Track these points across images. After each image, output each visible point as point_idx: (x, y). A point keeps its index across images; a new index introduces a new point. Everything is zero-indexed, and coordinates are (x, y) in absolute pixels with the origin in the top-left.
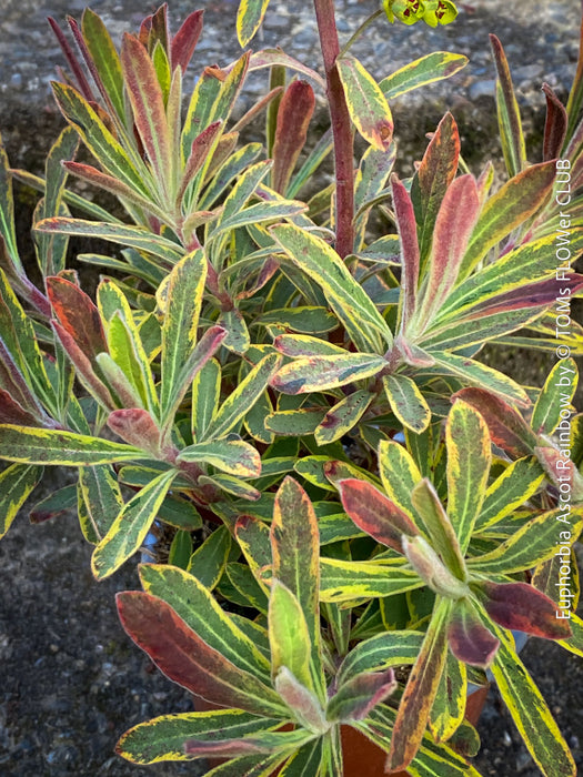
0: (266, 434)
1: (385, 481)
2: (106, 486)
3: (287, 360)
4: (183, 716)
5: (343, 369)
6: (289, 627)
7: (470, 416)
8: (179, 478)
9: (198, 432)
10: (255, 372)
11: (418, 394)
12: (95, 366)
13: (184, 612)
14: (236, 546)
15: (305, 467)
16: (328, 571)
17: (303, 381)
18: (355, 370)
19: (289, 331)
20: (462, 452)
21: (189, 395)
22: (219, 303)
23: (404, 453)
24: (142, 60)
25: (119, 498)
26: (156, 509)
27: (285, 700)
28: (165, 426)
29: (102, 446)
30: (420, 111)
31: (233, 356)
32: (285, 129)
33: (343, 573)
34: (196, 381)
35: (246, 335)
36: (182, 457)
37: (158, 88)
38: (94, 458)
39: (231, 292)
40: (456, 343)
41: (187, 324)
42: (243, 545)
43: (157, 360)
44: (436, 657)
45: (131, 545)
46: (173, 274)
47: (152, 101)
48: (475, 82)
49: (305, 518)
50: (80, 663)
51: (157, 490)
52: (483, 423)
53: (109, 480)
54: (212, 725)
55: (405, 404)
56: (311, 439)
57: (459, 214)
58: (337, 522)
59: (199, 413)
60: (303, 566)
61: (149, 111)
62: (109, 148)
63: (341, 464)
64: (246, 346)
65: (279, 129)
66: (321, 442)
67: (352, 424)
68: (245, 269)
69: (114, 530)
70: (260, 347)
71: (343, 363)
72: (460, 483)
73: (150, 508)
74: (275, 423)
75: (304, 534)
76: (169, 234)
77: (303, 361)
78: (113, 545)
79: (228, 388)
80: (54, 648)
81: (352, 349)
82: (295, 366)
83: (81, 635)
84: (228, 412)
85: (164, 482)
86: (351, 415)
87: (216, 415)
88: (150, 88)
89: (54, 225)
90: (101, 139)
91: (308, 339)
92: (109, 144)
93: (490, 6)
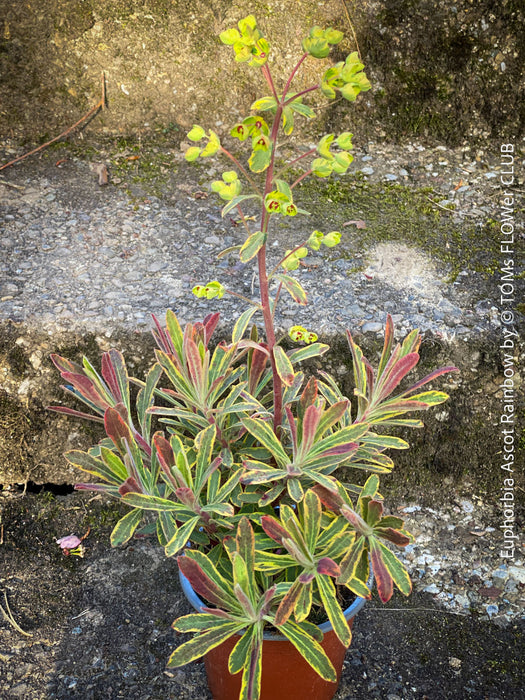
0: (239, 503)
1: (283, 521)
2: (170, 521)
3: (248, 471)
5: (269, 476)
6: (240, 570)
7: (314, 495)
8: (200, 520)
9: (210, 501)
10: (234, 476)
11: (300, 487)
12: (172, 472)
14: (224, 549)
15: (255, 517)
16: (258, 555)
17: (252, 480)
18: (274, 476)
19: (250, 458)
21: (206, 485)
22: (221, 444)
23: (290, 509)
24: (194, 348)
25: (176, 526)
27: (237, 597)
28: (196, 496)
29: (170, 504)
30: (335, 338)
31: (226, 468)
32: (256, 363)
34: (210, 478)
35: (232, 459)
36: (202, 510)
37: (199, 358)
38: (168, 508)
39: (227, 439)
40: (317, 466)
41: (207, 455)
42: (226, 548)
43: (194, 467)
44: (298, 589)
45: (181, 544)
46: (203, 432)
47: (197, 363)
48: (366, 323)
49: (250, 532)
51: (192, 523)
52: (318, 498)
53: (172, 519)
54: (211, 619)
55: (294, 491)
56: (257, 504)
58: (267, 542)
59: (211, 492)
60: (249, 552)
61: (195, 367)
62: (177, 377)
64: (232, 464)
65: (253, 362)
66: (260, 506)
67: (274, 499)
68: (233, 429)
69: (174, 538)
70: (238, 465)
71: (268, 473)
72: (310, 522)
73: (189, 531)
74: (243, 497)
75: (249, 539)
76: (201, 414)
77: (253, 471)
78: (174, 544)
79: (223, 481)
80: (127, 621)
81: (276, 467)
82: (249, 473)
83: (142, 615)
84: (223, 492)
85: (195, 520)
86: (274, 495)
87: (218, 493)
88: (196, 358)
89: (153, 410)
90: (174, 373)
91: (256, 462)
92: (177, 375)
93: (381, 276)
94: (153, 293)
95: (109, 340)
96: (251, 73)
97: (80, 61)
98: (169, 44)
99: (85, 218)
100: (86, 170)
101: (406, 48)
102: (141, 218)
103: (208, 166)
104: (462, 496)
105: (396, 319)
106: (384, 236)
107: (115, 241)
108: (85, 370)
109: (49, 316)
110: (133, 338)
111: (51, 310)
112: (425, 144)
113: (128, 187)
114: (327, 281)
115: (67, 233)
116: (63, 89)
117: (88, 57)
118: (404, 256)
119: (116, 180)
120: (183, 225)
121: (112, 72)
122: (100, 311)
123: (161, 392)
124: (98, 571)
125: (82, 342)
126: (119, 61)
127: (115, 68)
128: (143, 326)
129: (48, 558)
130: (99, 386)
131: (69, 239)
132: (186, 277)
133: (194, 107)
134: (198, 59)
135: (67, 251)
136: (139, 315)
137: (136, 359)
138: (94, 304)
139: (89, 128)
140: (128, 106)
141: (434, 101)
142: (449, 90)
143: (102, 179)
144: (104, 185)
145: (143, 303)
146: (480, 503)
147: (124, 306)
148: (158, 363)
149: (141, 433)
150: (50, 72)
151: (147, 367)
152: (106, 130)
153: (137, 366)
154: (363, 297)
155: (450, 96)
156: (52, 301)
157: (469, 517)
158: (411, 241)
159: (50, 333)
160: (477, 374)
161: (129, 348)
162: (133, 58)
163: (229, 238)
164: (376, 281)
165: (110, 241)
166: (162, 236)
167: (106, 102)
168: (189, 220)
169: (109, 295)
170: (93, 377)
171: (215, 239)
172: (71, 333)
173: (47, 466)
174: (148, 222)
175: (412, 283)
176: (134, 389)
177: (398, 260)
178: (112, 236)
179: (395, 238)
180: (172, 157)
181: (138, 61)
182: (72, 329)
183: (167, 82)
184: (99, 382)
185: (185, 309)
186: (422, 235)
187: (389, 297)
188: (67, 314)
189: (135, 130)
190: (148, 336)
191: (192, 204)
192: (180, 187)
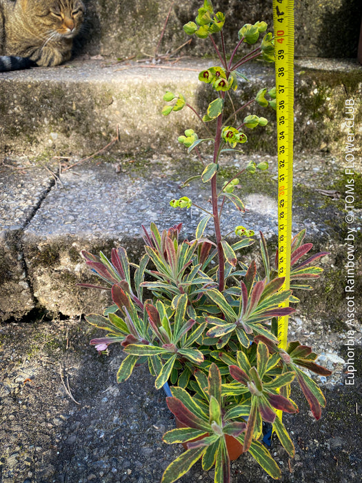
1: (238, 362)
4: (180, 429)
5: (225, 329)
7: (264, 346)
11: (245, 335)
12: (159, 330)
13: (182, 400)
15: (214, 354)
16: (223, 388)
17: (215, 334)
18: (229, 329)
20: (261, 356)
23: (244, 354)
24: (171, 244)
25: (161, 363)
26: (172, 367)
33: (227, 389)
35: (196, 314)
36: (178, 351)
37: (174, 250)
41: (182, 315)
42: (196, 378)
44: (254, 414)
45: (166, 378)
47: (173, 253)
49: (218, 375)
50: (139, 398)
51: (172, 360)
52: (267, 348)
54: (189, 432)
57: (259, 290)
60: (217, 388)
61: (172, 255)
63: (223, 353)
64: (196, 317)
66: (218, 348)
67: (227, 342)
69: (161, 374)
71: (225, 327)
72: (261, 363)
73: (170, 367)
75: (217, 380)
76: (174, 285)
77: (215, 327)
78: (161, 378)
80: (132, 393)
82: (213, 329)
83: (140, 389)
85: (174, 358)
86: (226, 340)
88: (172, 250)
89: (144, 284)
90: (157, 260)
91: (214, 318)
92: (159, 261)
93: (253, 209)
94: (142, 219)
95: (121, 242)
96: (183, 124)
97: (107, 119)
98: (147, 111)
99: (109, 186)
100: (110, 167)
101: (252, 111)
102: (136, 186)
103: (166, 165)
104: (295, 316)
105: (266, 229)
106: (250, 191)
107: (123, 196)
108: (102, 259)
109: (89, 231)
110: (133, 241)
111: (90, 228)
112: (260, 155)
113: (130, 173)
114: (228, 212)
115: (101, 192)
116: (100, 133)
117: (111, 117)
118: (262, 200)
119: (124, 170)
120: (156, 189)
121: (121, 124)
122: (116, 228)
123: (149, 272)
124: (116, 363)
125: (107, 244)
126: (124, 119)
127: (123, 123)
128: (138, 235)
129: (90, 356)
130: (110, 269)
131: (101, 195)
132: (158, 211)
133: (158, 140)
134: (160, 118)
135: (100, 201)
136: (136, 230)
137: (134, 252)
138: (113, 225)
139: (112, 151)
140: (129, 140)
141: (265, 135)
142: (271, 130)
143: (117, 170)
144: (118, 173)
145: (137, 224)
146: (305, 320)
147: (128, 226)
148: (147, 254)
149: (137, 296)
150: (94, 125)
151: (140, 256)
152: (119, 151)
153: (135, 255)
154: (246, 219)
155: (272, 133)
156: (91, 224)
157: (301, 327)
158: (264, 193)
159: (90, 240)
160: (307, 256)
161: (131, 247)
162: (131, 117)
163: (178, 194)
164: (251, 211)
165: (121, 196)
166: (146, 193)
167: (119, 138)
168: (159, 186)
169: (120, 221)
170: (107, 264)
171: (171, 194)
172: (101, 239)
173: (91, 307)
174: (139, 188)
175: (269, 212)
176: (133, 270)
177: (260, 201)
178: (122, 194)
179: (256, 192)
180: (149, 161)
181: (133, 119)
182: (101, 237)
183: (146, 128)
184: (110, 266)
185: (159, 226)
186: (269, 190)
187: (260, 219)
188: (98, 230)
189: (132, 151)
190: (141, 240)
191: (159, 180)
192: (154, 173)
